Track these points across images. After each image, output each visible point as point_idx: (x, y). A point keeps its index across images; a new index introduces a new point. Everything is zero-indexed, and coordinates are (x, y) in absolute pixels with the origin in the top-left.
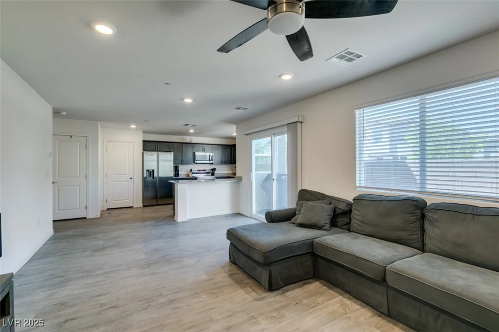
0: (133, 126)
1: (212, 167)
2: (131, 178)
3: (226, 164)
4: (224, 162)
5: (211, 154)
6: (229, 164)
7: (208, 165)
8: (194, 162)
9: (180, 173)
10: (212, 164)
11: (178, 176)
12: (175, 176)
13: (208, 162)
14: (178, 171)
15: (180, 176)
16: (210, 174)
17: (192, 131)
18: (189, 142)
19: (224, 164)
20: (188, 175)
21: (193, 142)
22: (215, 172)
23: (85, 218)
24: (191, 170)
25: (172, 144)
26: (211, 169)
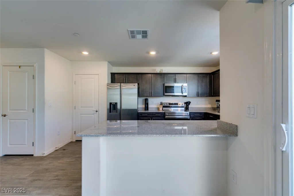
0: (85, 53)
1: (186, 100)
2: (97, 111)
3: (204, 96)
4: (201, 94)
5: (185, 85)
6: (207, 96)
7: (181, 97)
8: (164, 95)
9: (150, 106)
10: (186, 96)
11: (148, 109)
12: (145, 110)
13: (181, 94)
14: (148, 104)
15: (149, 109)
16: (183, 109)
17: (153, 53)
18: (158, 72)
19: (201, 97)
20: (158, 109)
21: (164, 72)
22: (190, 106)
23: (33, 155)
24: (161, 104)
25: (140, 75)
26: (185, 103)
